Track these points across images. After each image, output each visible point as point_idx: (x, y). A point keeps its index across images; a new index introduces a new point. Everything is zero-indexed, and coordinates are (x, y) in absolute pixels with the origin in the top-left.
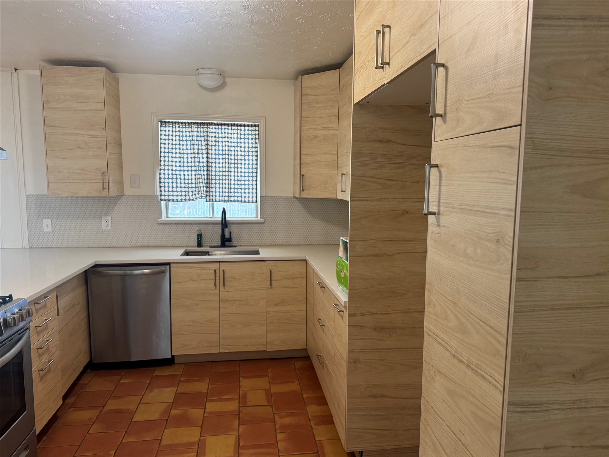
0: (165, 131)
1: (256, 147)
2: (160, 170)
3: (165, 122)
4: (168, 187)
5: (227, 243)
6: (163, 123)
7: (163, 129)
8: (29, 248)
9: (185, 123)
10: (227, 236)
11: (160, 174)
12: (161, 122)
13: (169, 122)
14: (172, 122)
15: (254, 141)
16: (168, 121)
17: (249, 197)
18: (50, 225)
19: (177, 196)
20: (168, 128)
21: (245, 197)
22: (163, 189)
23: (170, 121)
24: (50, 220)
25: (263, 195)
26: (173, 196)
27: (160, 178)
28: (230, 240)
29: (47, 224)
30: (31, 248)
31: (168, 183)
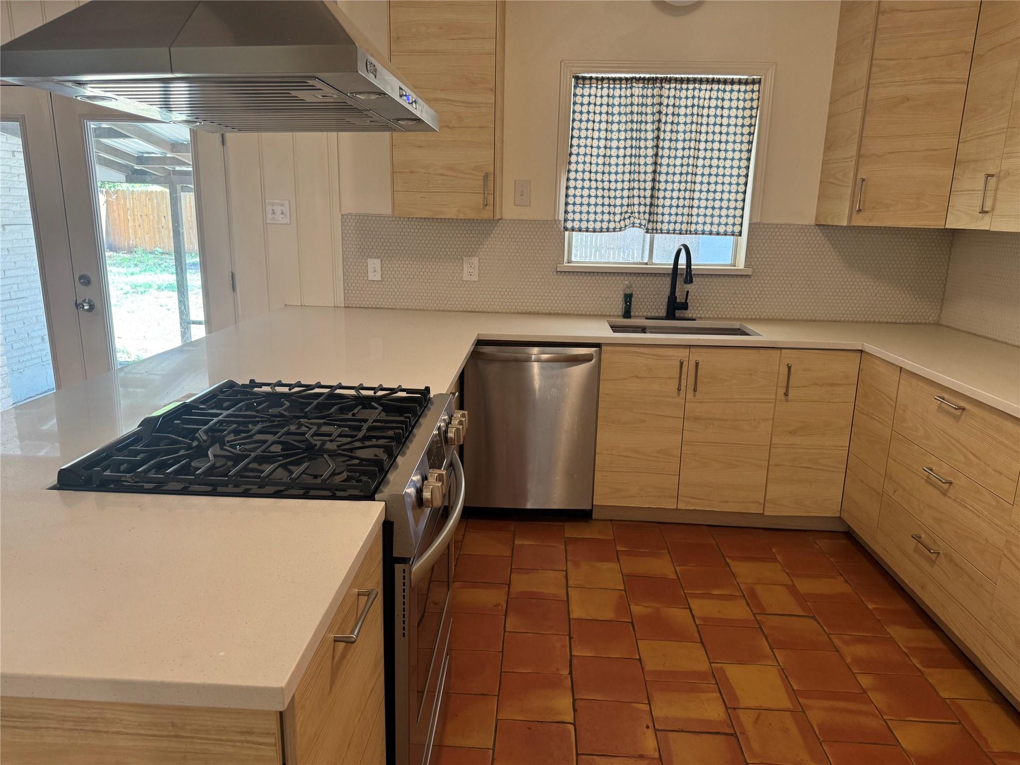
0: (583, 96)
1: (750, 126)
2: (569, 171)
3: (584, 78)
5: (678, 313)
6: (580, 81)
8: (345, 307)
9: (620, 79)
10: (680, 299)
11: (568, 179)
12: (577, 78)
13: (591, 78)
14: (597, 79)
15: (747, 113)
16: (588, 75)
17: (726, 224)
18: (378, 269)
19: (595, 221)
20: (588, 90)
21: (719, 224)
22: (570, 208)
23: (594, 75)
24: (379, 260)
25: (754, 221)
26: (588, 221)
27: (567, 188)
28: (685, 306)
29: (374, 268)
30: (348, 307)
31: (582, 196)
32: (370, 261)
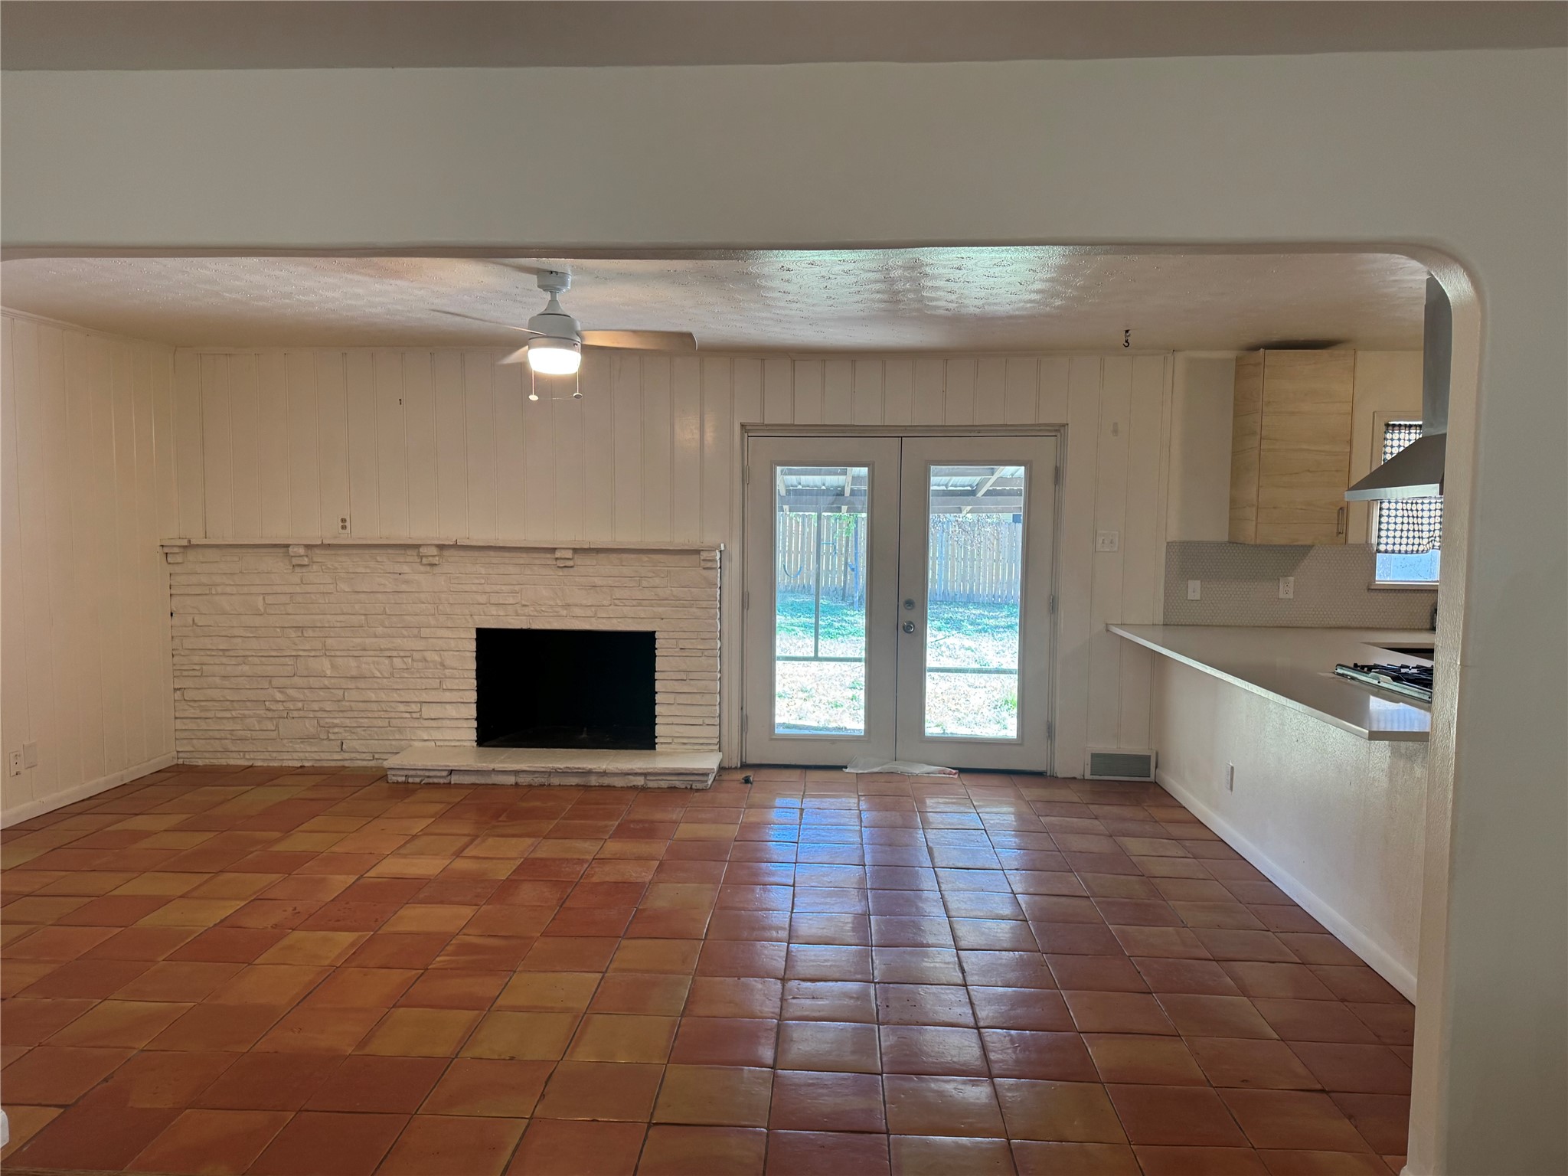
0: (1392, 440)
3: (1394, 425)
4: (1395, 530)
6: (1390, 428)
7: (1389, 436)
8: (1164, 625)
11: (1381, 509)
12: (1388, 425)
13: (1400, 425)
14: (1405, 426)
16: (1397, 423)
18: (1198, 589)
19: (1407, 544)
20: (1397, 435)
22: (1383, 533)
23: (1402, 423)
24: (1199, 581)
26: (1400, 544)
27: (1381, 516)
29: (1194, 589)
30: (1167, 625)
31: (1395, 523)
32: (1190, 583)
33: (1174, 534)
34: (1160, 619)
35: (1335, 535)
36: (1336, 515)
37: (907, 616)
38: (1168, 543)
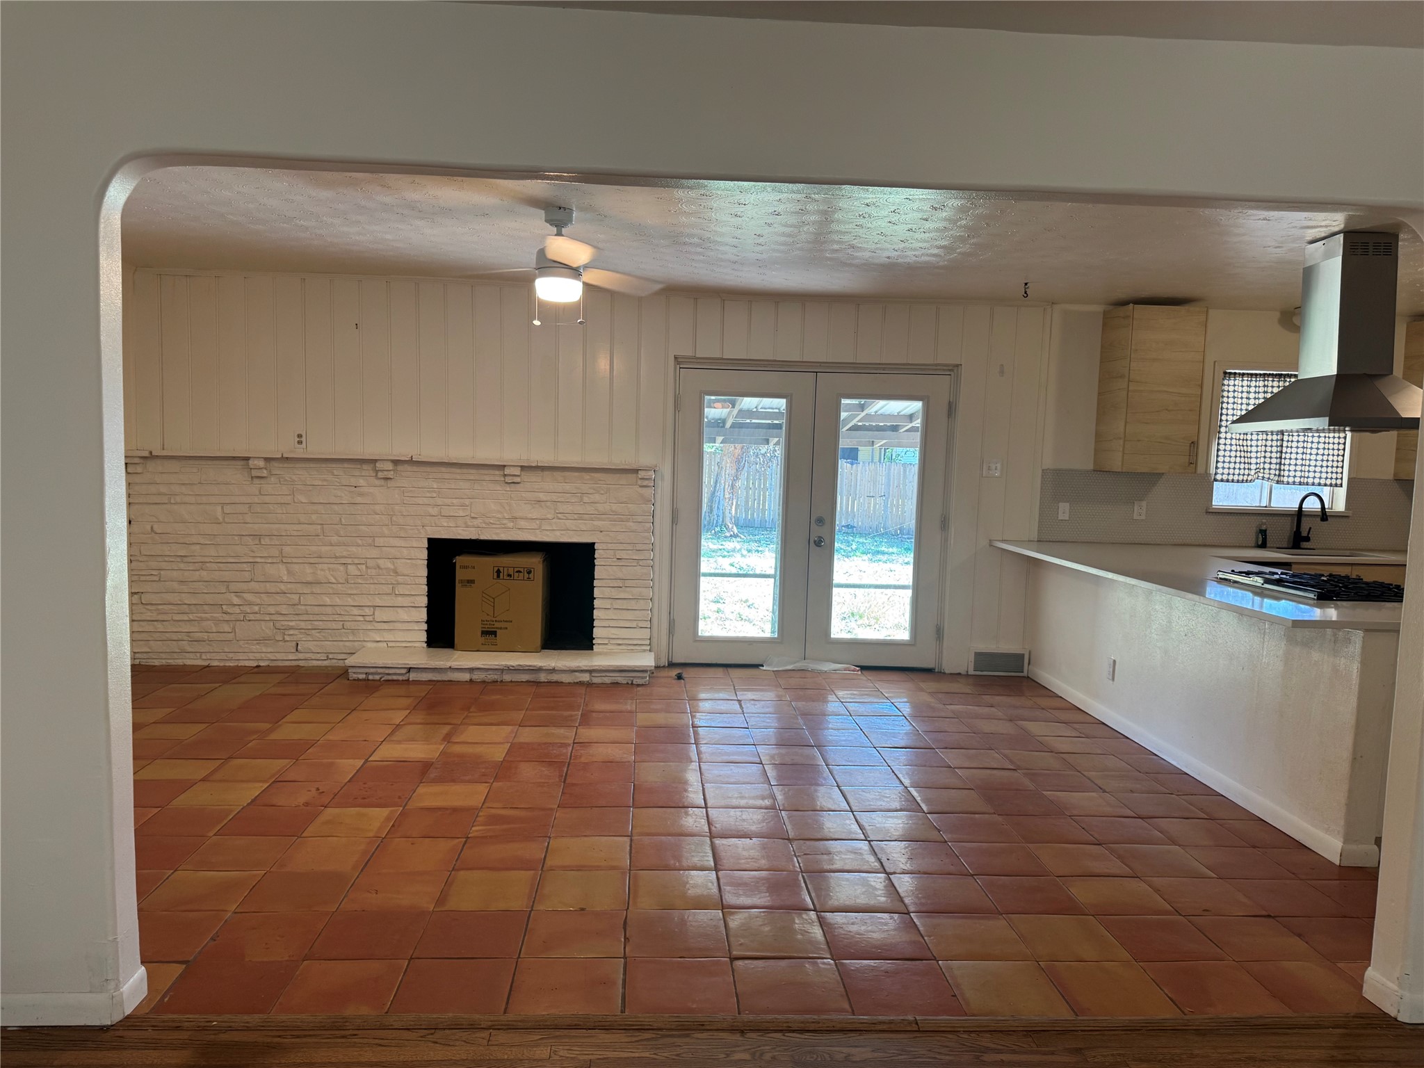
0: (1229, 385)
2: (1219, 438)
3: (1230, 373)
4: (1230, 462)
5: (1304, 544)
6: (1228, 375)
7: (1226, 382)
8: (1038, 541)
9: (1256, 375)
10: (1304, 534)
11: (1218, 444)
12: (1225, 373)
13: (1235, 373)
14: (1240, 374)
16: (1233, 371)
17: (1331, 478)
18: (1068, 511)
19: (1239, 475)
20: (1233, 381)
21: (1326, 478)
22: (1220, 465)
23: (1237, 371)
24: (1068, 504)
25: (1352, 476)
26: (1234, 474)
27: (1218, 450)
28: (1307, 539)
29: (1064, 510)
30: (1040, 541)
31: (1230, 457)
32: (1061, 505)
33: (1049, 462)
34: (1035, 536)
35: (1187, 465)
36: (1188, 448)
37: (817, 531)
38: (1043, 470)
